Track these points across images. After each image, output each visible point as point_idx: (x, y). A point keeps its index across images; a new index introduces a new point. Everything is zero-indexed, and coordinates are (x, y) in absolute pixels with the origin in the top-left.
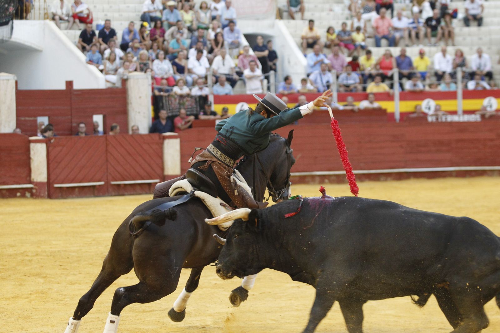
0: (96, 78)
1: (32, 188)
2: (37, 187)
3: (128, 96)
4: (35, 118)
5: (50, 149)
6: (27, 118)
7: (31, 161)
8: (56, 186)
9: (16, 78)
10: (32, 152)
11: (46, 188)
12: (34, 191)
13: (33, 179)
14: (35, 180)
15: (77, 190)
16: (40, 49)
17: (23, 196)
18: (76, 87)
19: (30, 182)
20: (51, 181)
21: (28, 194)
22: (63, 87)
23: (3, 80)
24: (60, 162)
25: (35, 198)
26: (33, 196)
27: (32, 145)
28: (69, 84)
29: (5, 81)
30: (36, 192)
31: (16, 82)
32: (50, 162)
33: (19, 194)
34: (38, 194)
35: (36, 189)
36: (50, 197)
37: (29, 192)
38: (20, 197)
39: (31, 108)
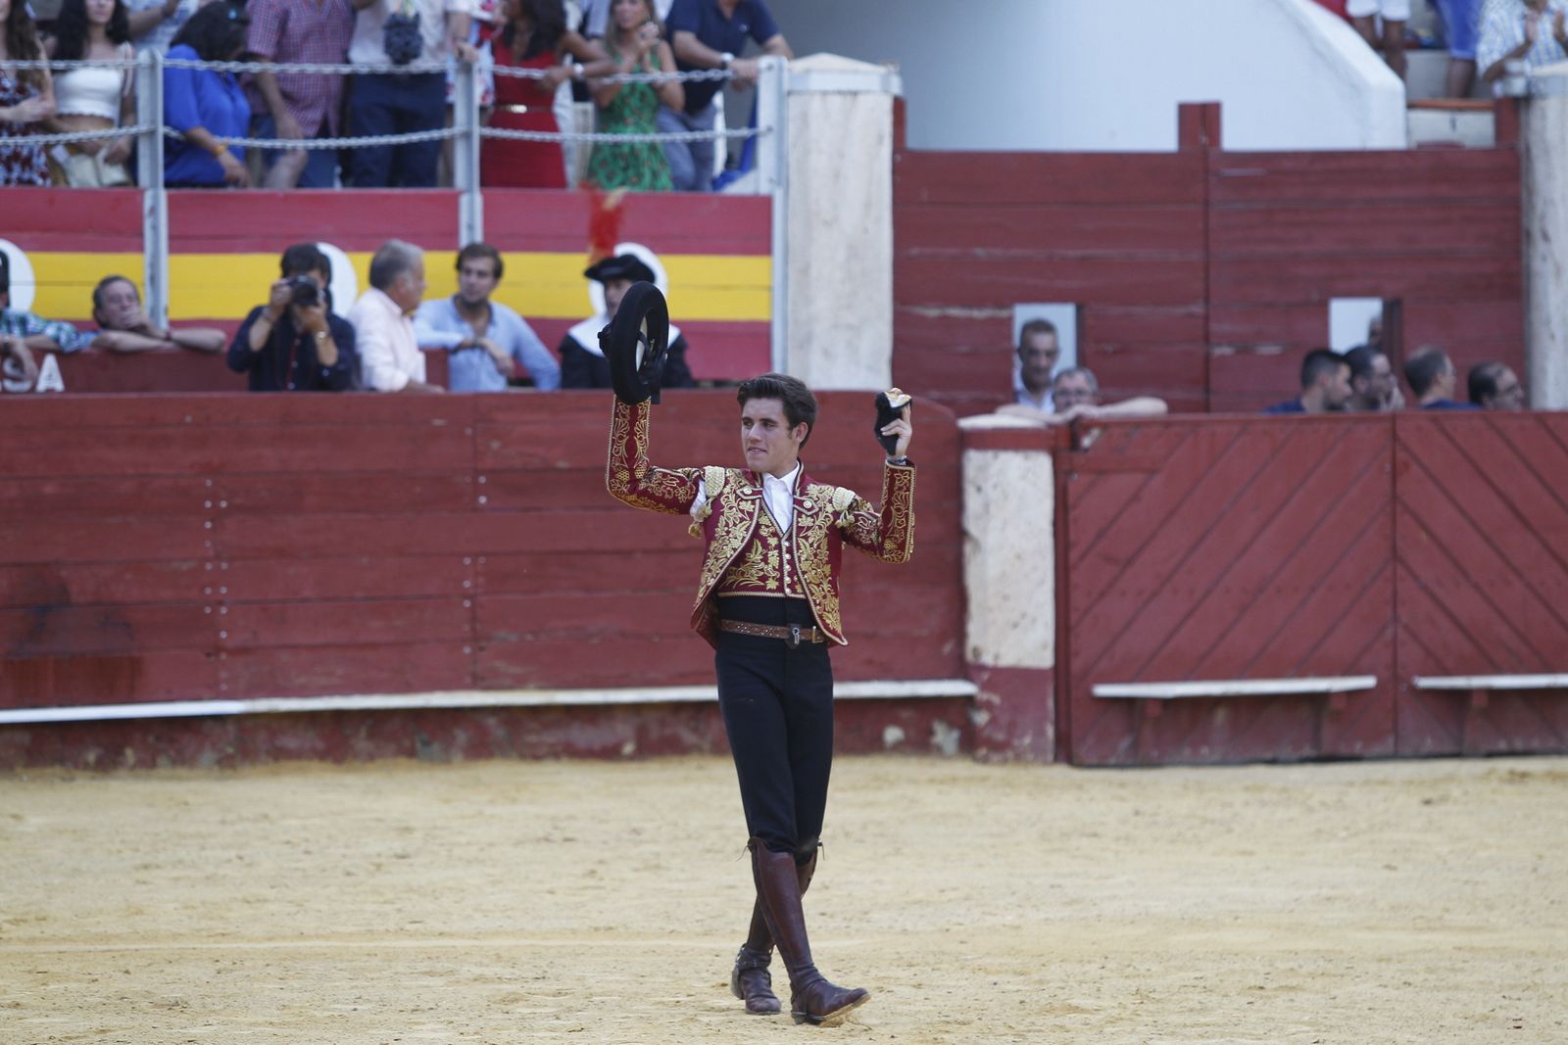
0: (1355, 88)
1: (968, 700)
2: (996, 699)
3: (1530, 193)
4: (1004, 313)
5: (1077, 481)
6: (955, 312)
7: (968, 548)
8: (1103, 690)
9: (896, 87)
10: (973, 502)
11: (1050, 703)
12: (981, 718)
13: (977, 652)
14: (987, 659)
15: (1221, 716)
17: (919, 744)
18: (1236, 136)
19: (962, 669)
20: (1076, 665)
21: (945, 736)
22: (1163, 138)
23: (825, 93)
25: (985, 761)
26: (971, 744)
27: (974, 460)
28: (1200, 120)
30: (993, 721)
31: (899, 107)
32: (1074, 555)
33: (893, 734)
34: (1000, 736)
35: (988, 706)
36: (1066, 752)
37: (952, 723)
38: (899, 748)
39: (980, 252)
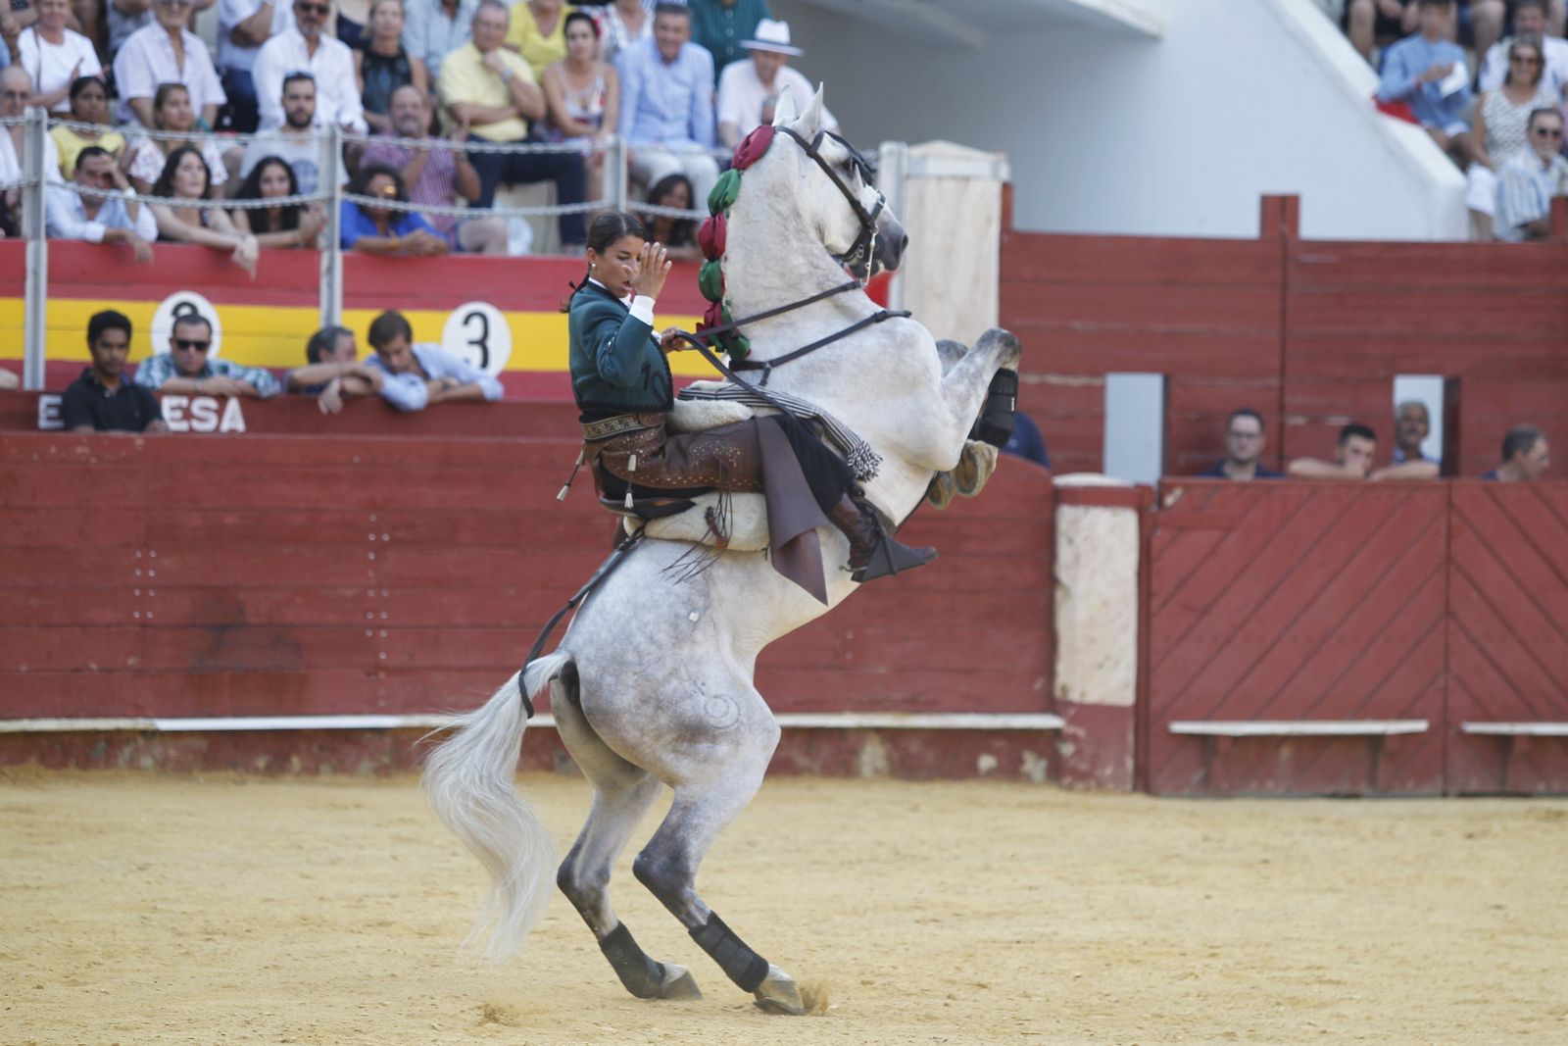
0: (1423, 183)
1: (1056, 733)
2: (1081, 732)
4: (1096, 382)
5: (1160, 536)
6: (1054, 379)
7: (1059, 595)
8: (1179, 727)
9: (1004, 173)
10: (1064, 553)
11: (1130, 738)
12: (1067, 749)
13: (1065, 689)
14: (1074, 696)
15: (1286, 753)
16: (1147, 26)
17: (1010, 771)
18: (1314, 226)
19: (1051, 703)
20: (1156, 703)
21: (1034, 765)
22: (1246, 225)
23: (940, 178)
24: (1206, 610)
25: (1070, 788)
26: (1058, 772)
27: (1067, 514)
28: (1280, 210)
29: (950, 185)
30: (1078, 753)
31: (1007, 189)
32: (1155, 603)
33: (986, 762)
34: (1084, 766)
35: (1074, 738)
36: (1144, 782)
37: (1040, 754)
38: (992, 775)
39: (1077, 325)
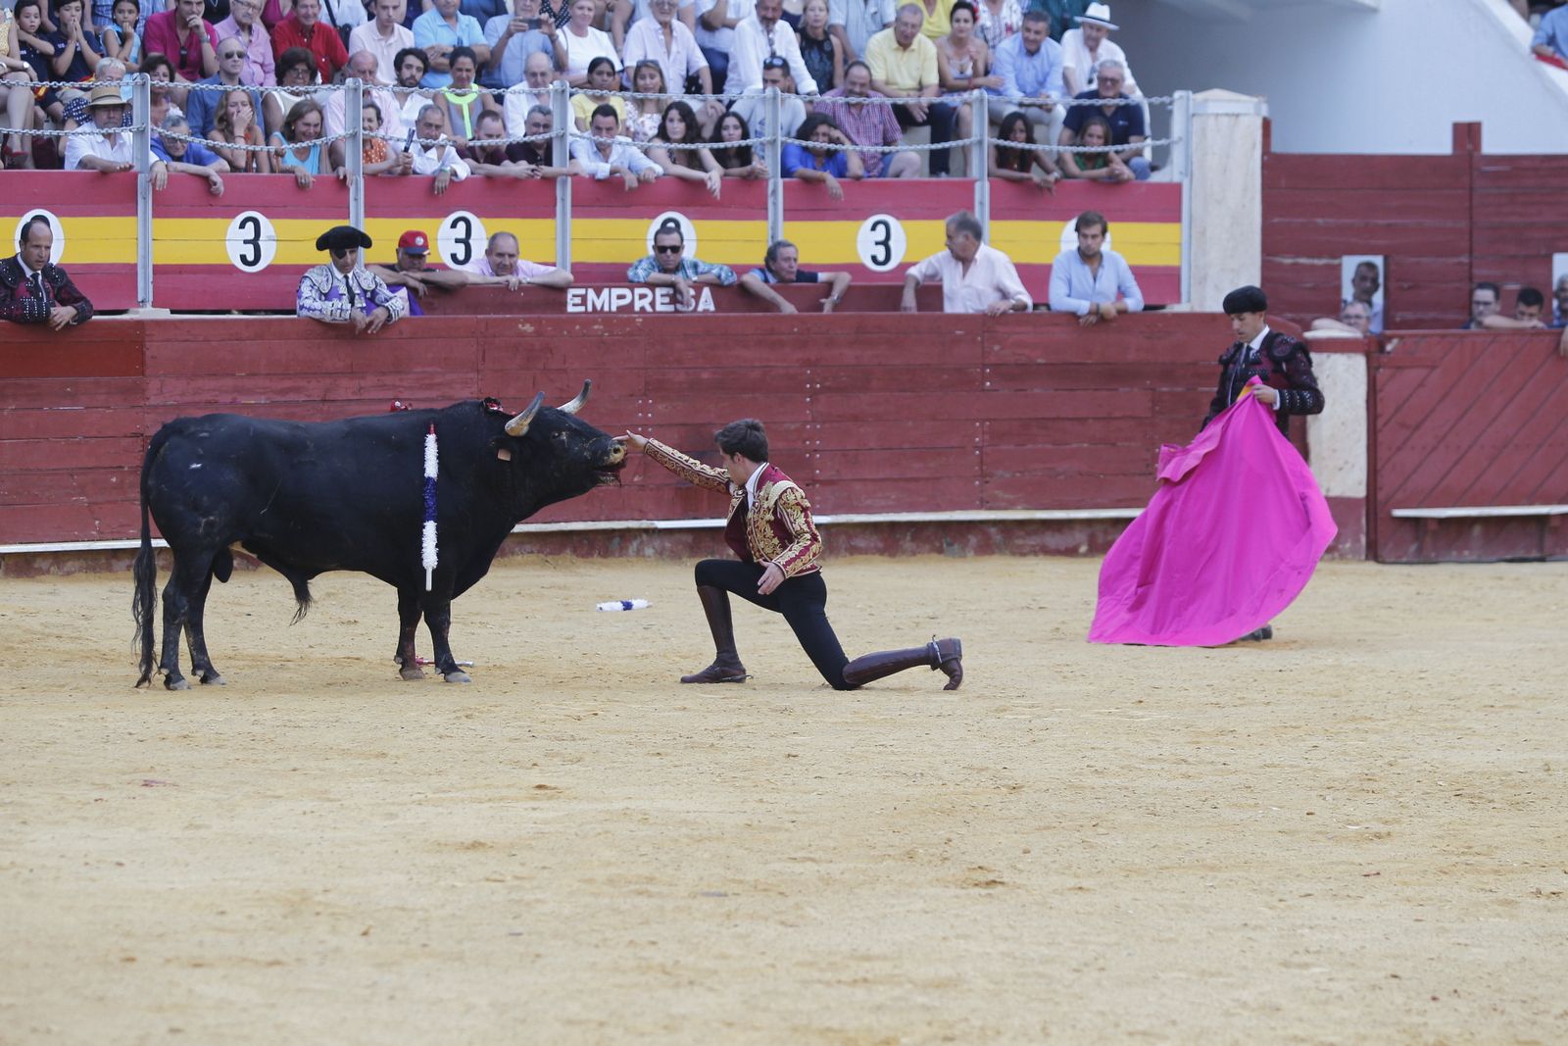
4: (1336, 262)
5: (1382, 375)
6: (1303, 261)
8: (1398, 513)
9: (1265, 111)
11: (1364, 521)
15: (1477, 530)
18: (1491, 145)
20: (1381, 496)
22: (1442, 145)
23: (1217, 115)
24: (1418, 427)
28: (1467, 134)
29: (1224, 120)
31: (1266, 125)
32: (1380, 423)
36: (1374, 553)
39: (1320, 221)
